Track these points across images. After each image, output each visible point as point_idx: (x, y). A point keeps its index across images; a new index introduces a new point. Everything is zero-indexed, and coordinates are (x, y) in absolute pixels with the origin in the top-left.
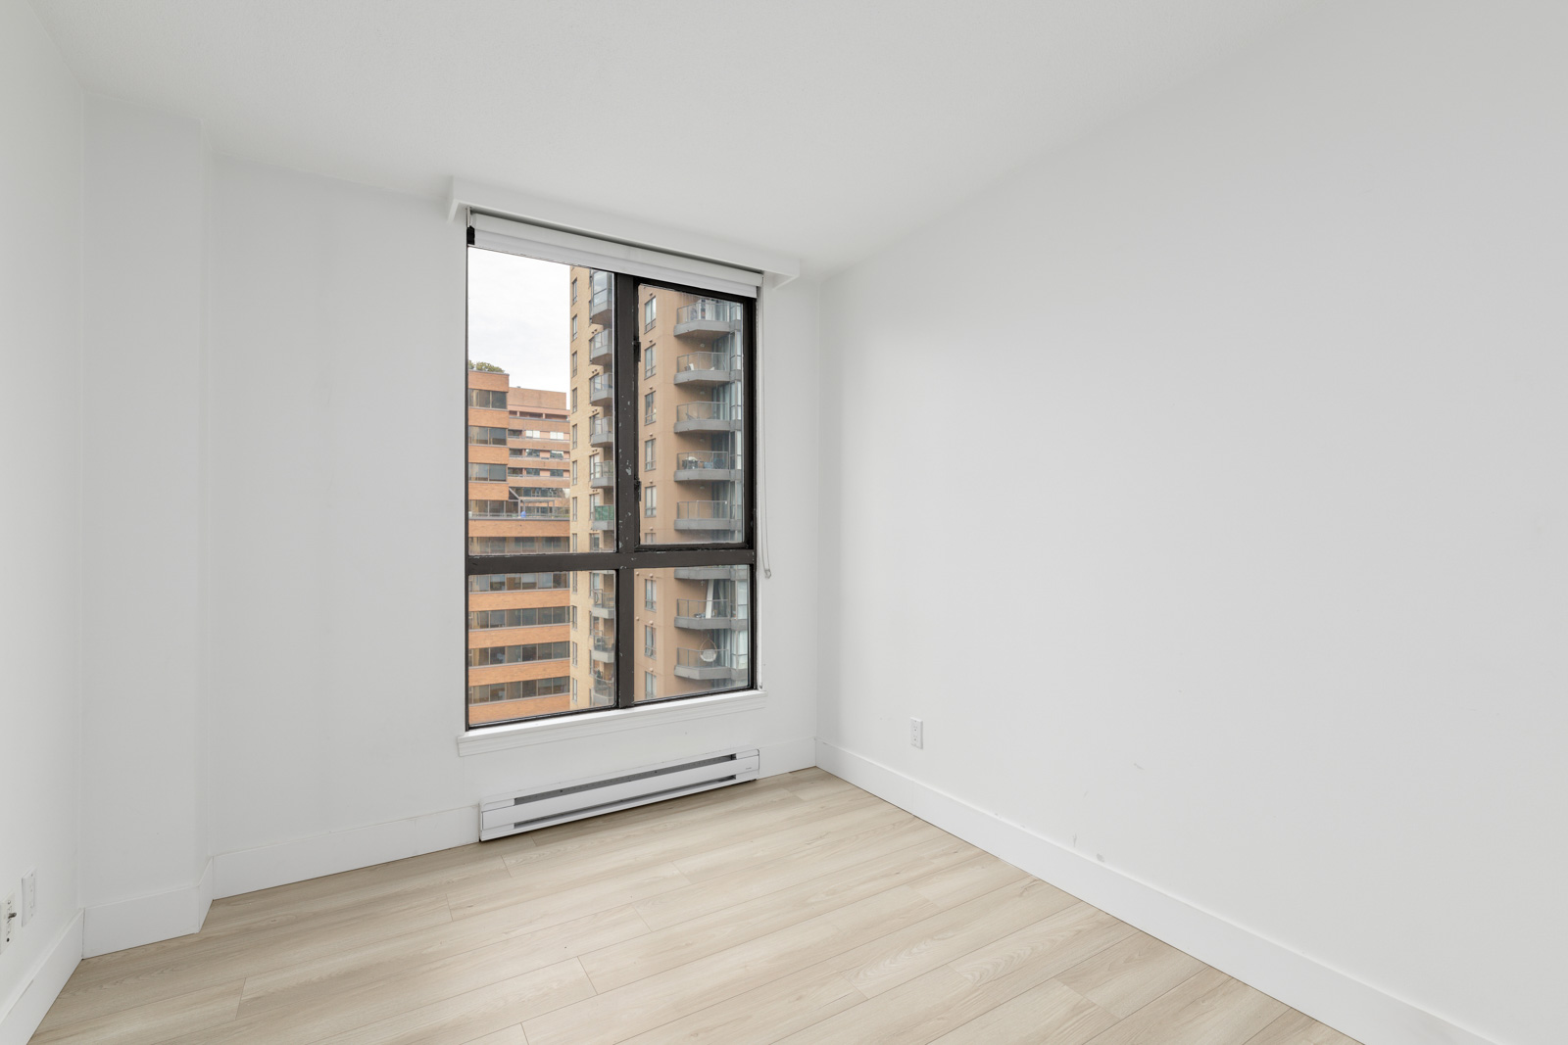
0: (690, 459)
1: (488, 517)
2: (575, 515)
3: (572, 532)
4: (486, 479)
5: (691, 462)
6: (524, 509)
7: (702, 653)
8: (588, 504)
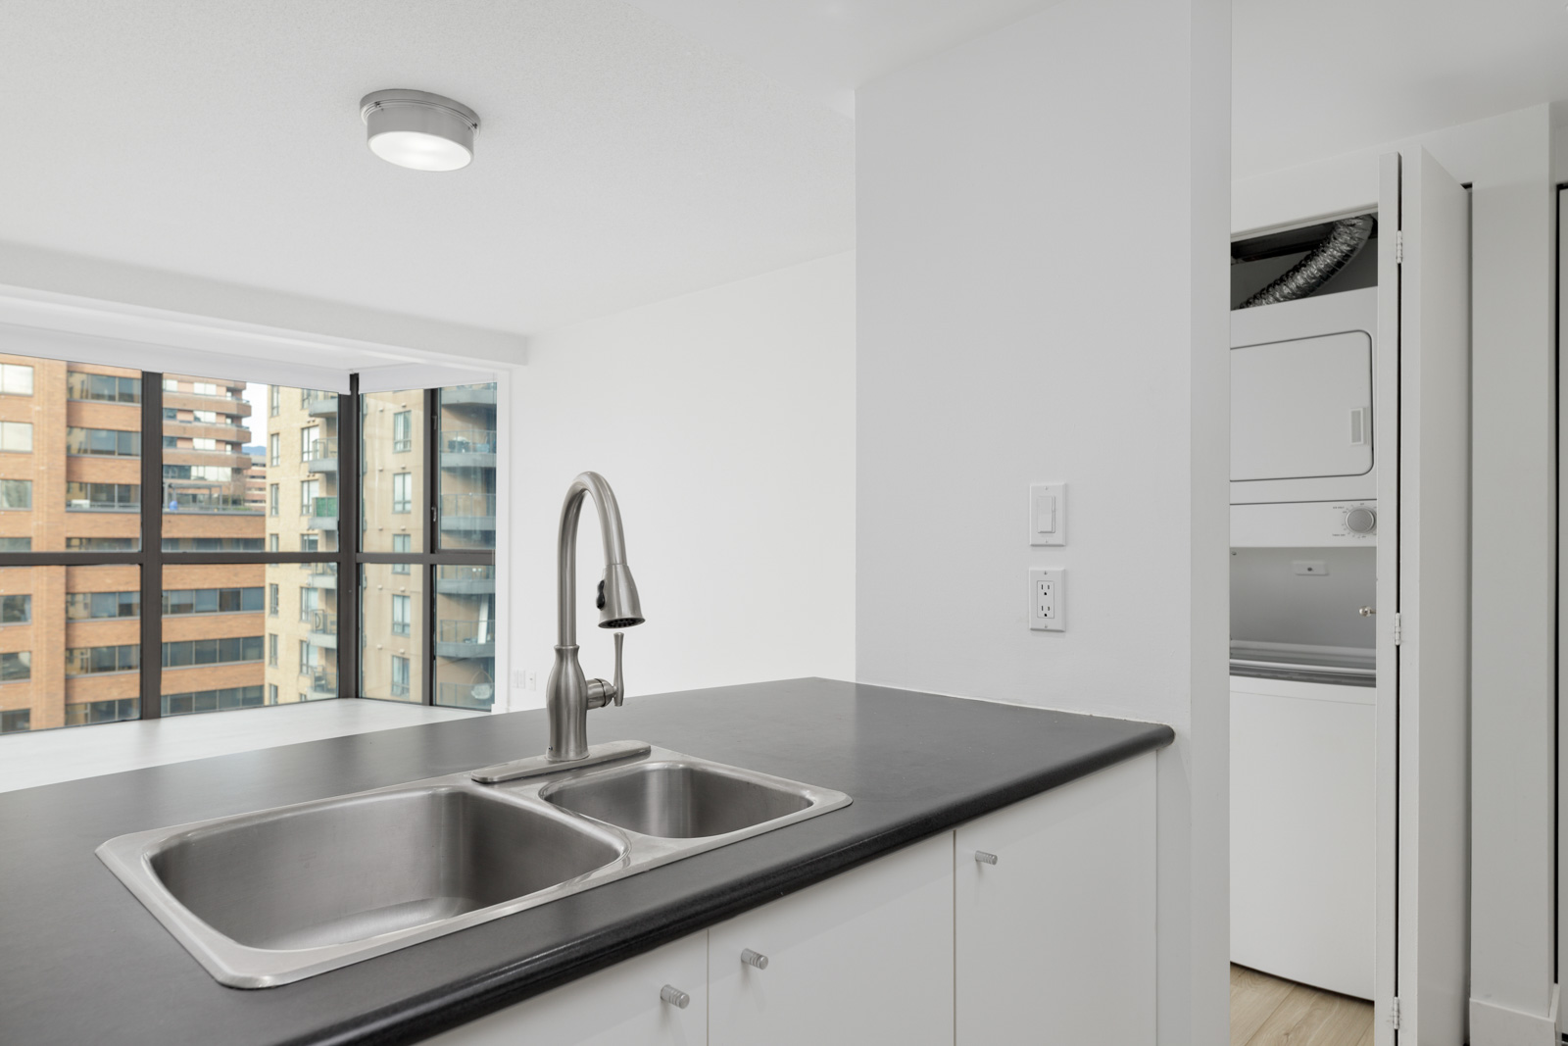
0: (460, 439)
1: (116, 509)
2: (275, 508)
3: (268, 532)
4: (111, 453)
5: (461, 444)
6: (175, 497)
7: (473, 688)
8: (298, 492)
